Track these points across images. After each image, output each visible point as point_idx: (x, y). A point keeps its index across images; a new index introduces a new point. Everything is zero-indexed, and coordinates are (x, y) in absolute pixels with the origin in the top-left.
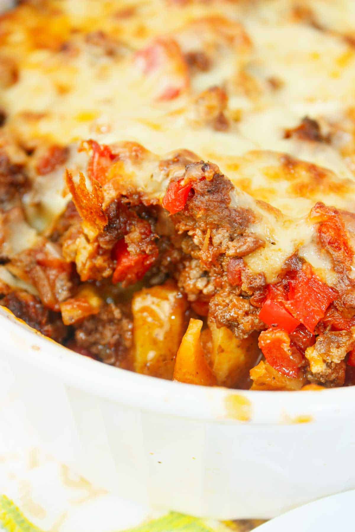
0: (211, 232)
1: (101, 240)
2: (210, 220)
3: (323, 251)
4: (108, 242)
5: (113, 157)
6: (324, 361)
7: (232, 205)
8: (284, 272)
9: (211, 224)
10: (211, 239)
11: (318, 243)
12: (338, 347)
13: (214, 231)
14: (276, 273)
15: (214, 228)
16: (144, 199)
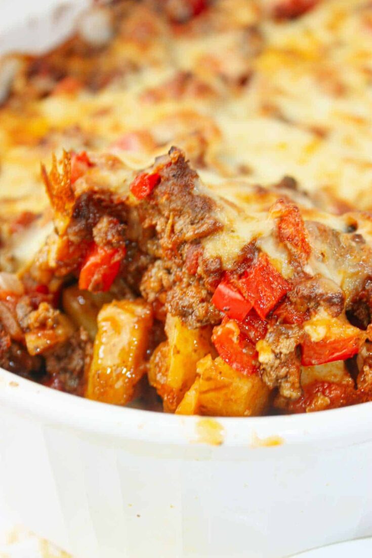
0: (174, 218)
1: (70, 231)
2: (173, 205)
3: (281, 245)
4: (76, 234)
5: (90, 165)
6: (273, 352)
7: (196, 191)
8: (241, 259)
9: (174, 210)
10: (173, 226)
11: (277, 237)
12: (288, 337)
13: (176, 218)
14: (233, 259)
15: (176, 215)
16: (115, 198)
